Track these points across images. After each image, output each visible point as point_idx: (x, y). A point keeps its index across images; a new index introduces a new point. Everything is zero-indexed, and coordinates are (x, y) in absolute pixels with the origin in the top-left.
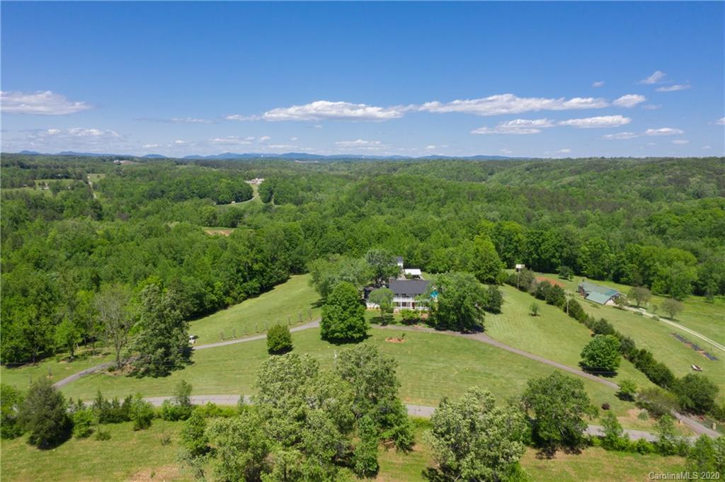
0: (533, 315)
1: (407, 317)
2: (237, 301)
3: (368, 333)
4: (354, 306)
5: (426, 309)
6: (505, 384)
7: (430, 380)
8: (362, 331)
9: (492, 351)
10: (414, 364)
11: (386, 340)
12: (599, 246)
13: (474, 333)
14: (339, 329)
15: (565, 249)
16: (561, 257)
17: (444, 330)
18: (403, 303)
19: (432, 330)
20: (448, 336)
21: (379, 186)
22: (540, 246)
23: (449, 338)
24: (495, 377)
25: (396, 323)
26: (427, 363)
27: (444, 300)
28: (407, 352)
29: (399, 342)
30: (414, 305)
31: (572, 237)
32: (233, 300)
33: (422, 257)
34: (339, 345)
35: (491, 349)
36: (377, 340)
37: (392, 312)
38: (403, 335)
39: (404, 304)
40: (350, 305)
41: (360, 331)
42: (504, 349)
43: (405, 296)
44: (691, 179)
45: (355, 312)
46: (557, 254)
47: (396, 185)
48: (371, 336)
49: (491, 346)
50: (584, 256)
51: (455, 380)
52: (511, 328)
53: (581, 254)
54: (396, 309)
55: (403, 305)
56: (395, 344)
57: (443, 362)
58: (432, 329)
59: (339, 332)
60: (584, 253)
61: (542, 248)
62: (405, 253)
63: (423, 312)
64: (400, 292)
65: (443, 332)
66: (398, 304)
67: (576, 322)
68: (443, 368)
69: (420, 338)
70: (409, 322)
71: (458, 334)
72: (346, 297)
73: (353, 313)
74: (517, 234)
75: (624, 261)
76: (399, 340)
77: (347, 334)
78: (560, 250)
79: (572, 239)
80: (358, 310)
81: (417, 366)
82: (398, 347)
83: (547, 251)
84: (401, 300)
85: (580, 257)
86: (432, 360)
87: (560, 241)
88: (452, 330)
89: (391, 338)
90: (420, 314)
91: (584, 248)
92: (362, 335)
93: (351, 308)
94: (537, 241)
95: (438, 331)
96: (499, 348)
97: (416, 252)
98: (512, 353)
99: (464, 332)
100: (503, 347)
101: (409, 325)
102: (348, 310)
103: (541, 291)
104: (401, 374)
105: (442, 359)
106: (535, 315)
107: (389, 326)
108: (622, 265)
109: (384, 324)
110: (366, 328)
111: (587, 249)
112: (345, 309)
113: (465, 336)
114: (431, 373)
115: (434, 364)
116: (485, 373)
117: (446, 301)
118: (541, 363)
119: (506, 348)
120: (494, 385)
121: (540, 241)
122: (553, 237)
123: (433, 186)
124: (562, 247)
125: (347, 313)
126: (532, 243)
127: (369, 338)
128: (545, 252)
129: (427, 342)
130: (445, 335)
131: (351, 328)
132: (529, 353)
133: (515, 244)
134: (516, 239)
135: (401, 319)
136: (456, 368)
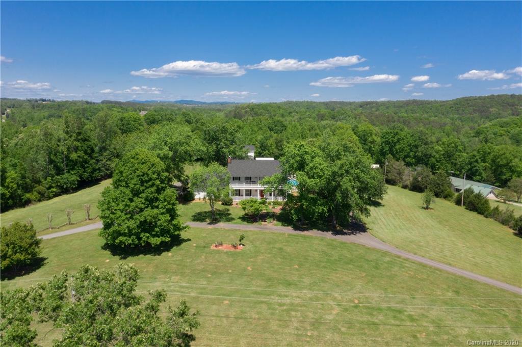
0: (424, 208)
1: (250, 210)
2: (42, 197)
3: (184, 235)
4: (153, 189)
5: (280, 199)
6: (435, 334)
7: (286, 331)
8: (168, 232)
9: (388, 263)
10: (256, 293)
11: (213, 247)
12: (453, 145)
13: (352, 233)
14: (124, 228)
15: (419, 149)
16: (415, 157)
17: (307, 229)
18: (246, 191)
19: (289, 230)
20: (316, 238)
21: (243, 111)
22: (395, 145)
23: (316, 242)
24: (411, 318)
25: (233, 219)
26: (282, 289)
27: (308, 181)
28: (245, 270)
29: (233, 249)
30: (262, 193)
31: (427, 136)
32: (38, 196)
33: (276, 147)
34: (125, 258)
35: (387, 259)
36: (197, 247)
37: (231, 204)
38: (242, 238)
39: (249, 193)
40: (147, 188)
41: (164, 232)
42: (407, 259)
43: (249, 180)
44: (491, 110)
45: (157, 199)
46: (411, 154)
47: (257, 109)
48: (189, 240)
49: (386, 253)
50: (437, 156)
51: (336, 330)
52: (404, 225)
53: (434, 153)
54: (236, 200)
55: (246, 195)
56: (227, 253)
57: (311, 287)
58: (290, 227)
59: (124, 235)
60: (437, 152)
61: (397, 147)
62: (258, 145)
63: (275, 204)
64: (243, 175)
65: (306, 233)
66: (238, 193)
67: (481, 217)
68: (311, 299)
69: (269, 243)
70: (253, 217)
71: (329, 235)
72: (138, 173)
73: (151, 202)
74: (371, 135)
75: (477, 160)
76: (235, 247)
77: (140, 239)
78: (414, 149)
79: (426, 138)
80: (161, 197)
81: (262, 299)
82: (231, 259)
83: (403, 150)
84: (244, 187)
85: (434, 157)
86: (289, 284)
87: (415, 141)
88: (319, 229)
89: (221, 244)
90: (271, 207)
91: (437, 147)
92: (168, 239)
93: (150, 192)
94: (392, 141)
95: (298, 232)
96: (399, 257)
97: (269, 142)
98: (424, 266)
99: (337, 233)
100: (404, 255)
101: (252, 222)
102: (143, 195)
103: (418, 181)
104: (227, 317)
105: (307, 281)
106: (427, 208)
107: (222, 225)
108: (476, 164)
109: (215, 221)
110: (178, 228)
111: (441, 149)
112: (136, 193)
113: (340, 238)
114: (288, 311)
115: (293, 293)
116: (389, 308)
117: (311, 182)
118: (478, 282)
119: (411, 256)
120: (415, 337)
121: (395, 140)
122: (408, 136)
123: (288, 112)
124: (416, 147)
125: (139, 202)
126: (387, 143)
127: (184, 244)
128: (400, 152)
129: (281, 249)
130: (311, 237)
131: (146, 226)
132: (450, 264)
133: (370, 144)
134: (370, 139)
135: (242, 213)
136: (335, 299)
